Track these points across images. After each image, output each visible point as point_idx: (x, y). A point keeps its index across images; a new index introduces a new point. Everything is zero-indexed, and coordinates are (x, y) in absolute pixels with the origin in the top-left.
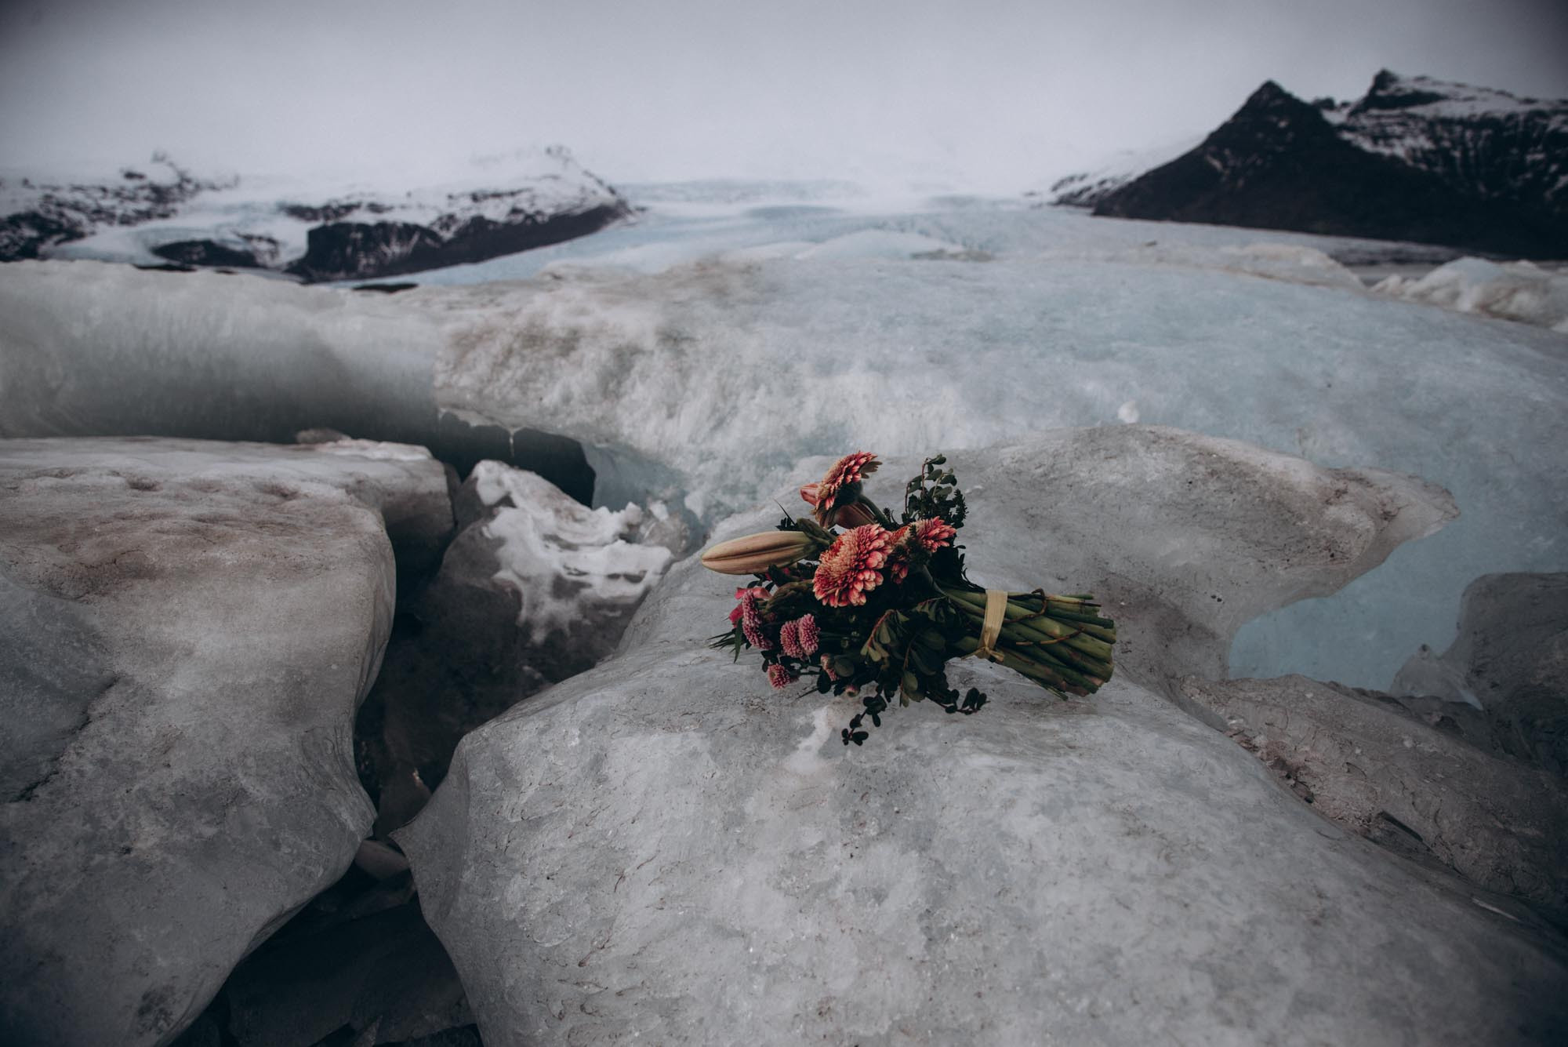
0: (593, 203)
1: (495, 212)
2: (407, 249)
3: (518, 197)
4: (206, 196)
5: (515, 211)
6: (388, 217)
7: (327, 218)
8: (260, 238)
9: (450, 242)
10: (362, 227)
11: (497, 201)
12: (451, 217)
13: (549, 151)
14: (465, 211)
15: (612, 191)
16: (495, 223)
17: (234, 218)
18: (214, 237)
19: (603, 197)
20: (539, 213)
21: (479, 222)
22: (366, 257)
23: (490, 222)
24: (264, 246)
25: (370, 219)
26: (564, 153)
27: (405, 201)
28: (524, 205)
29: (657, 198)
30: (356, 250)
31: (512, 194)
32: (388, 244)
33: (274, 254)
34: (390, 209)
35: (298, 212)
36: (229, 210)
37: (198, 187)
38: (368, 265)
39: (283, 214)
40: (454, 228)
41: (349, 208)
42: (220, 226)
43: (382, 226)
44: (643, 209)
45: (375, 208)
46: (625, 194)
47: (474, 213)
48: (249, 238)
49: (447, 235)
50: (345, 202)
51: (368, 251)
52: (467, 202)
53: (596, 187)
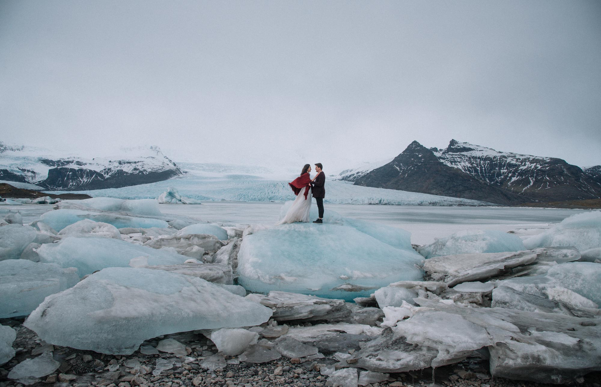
0: (167, 168)
1: (128, 169)
2: (90, 180)
3: (137, 164)
4: (9, 153)
5: (135, 169)
6: (84, 167)
7: (58, 165)
8: (28, 171)
9: (108, 179)
10: (72, 170)
11: (129, 165)
12: (109, 169)
13: (152, 148)
14: (115, 167)
15: (175, 165)
16: (127, 173)
17: (18, 162)
18: (8, 169)
19: (171, 167)
20: (145, 170)
21: (121, 173)
22: (72, 182)
23: (125, 172)
24: (30, 174)
25: (76, 167)
26: (157, 149)
27: (92, 162)
28: (140, 167)
29: (192, 169)
30: (68, 179)
31: (135, 163)
32: (82, 177)
33: (33, 178)
34: (86, 164)
35: (46, 162)
36: (17, 158)
37: (5, 149)
38: (73, 185)
39: (40, 162)
40: (110, 174)
41: (68, 162)
42: (12, 165)
43: (81, 170)
44: (186, 172)
45: (79, 163)
46: (179, 166)
47: (119, 168)
48: (24, 170)
49: (107, 176)
50: (67, 160)
51: (73, 179)
52: (117, 164)
53: (169, 163)
